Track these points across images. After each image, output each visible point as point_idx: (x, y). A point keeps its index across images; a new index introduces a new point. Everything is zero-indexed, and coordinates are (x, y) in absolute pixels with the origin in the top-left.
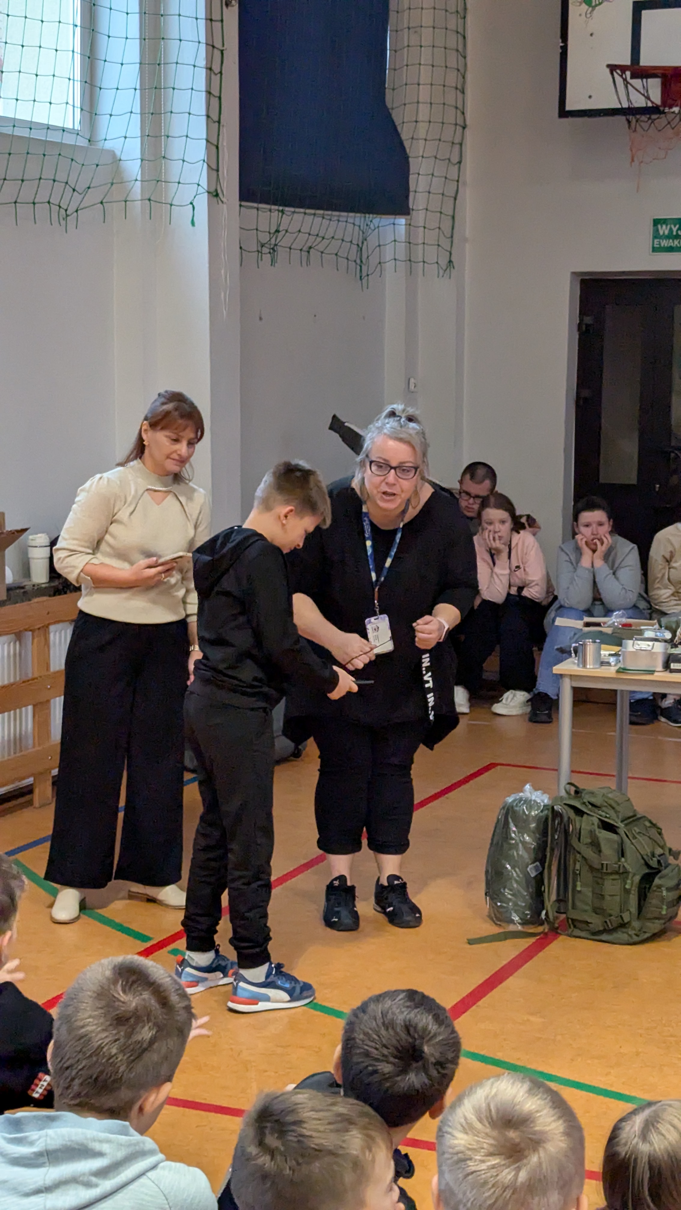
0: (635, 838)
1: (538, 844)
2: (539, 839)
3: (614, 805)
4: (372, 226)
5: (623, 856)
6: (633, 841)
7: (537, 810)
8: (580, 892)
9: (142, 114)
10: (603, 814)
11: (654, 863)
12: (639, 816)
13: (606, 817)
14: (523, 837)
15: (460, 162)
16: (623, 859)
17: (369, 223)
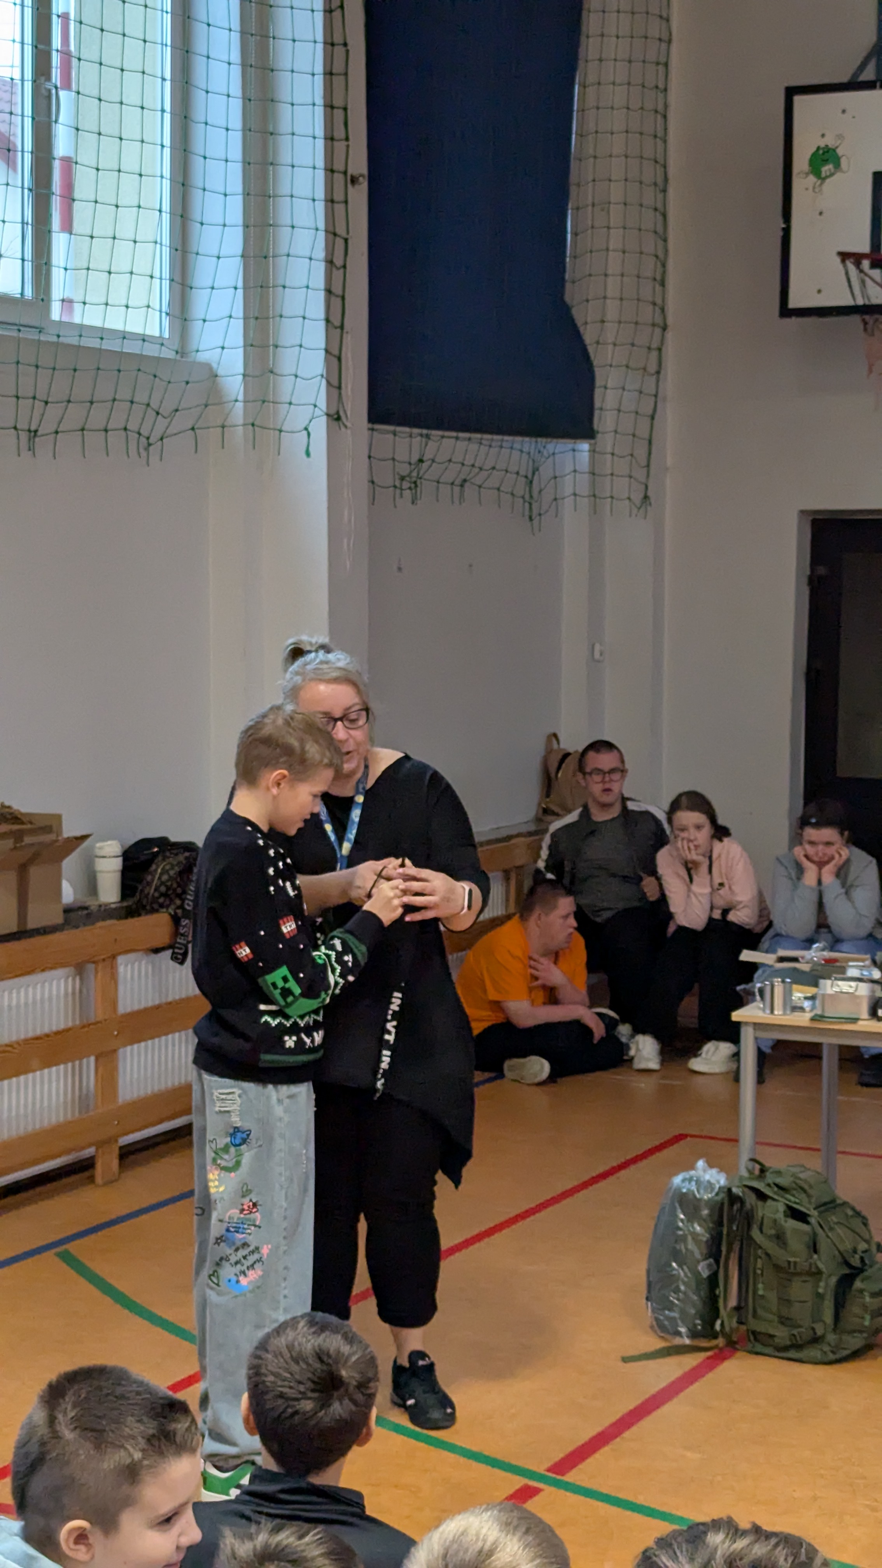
0: (831, 1229)
1: (712, 1235)
2: (713, 1229)
3: (806, 1187)
4: (545, 453)
5: (815, 1251)
6: (830, 1234)
7: (711, 1193)
8: (762, 1297)
9: (246, 318)
10: (793, 1199)
11: (856, 1261)
12: (839, 1202)
13: (795, 1203)
14: (693, 1227)
15: (658, 373)
16: (815, 1256)
17: (542, 449)
